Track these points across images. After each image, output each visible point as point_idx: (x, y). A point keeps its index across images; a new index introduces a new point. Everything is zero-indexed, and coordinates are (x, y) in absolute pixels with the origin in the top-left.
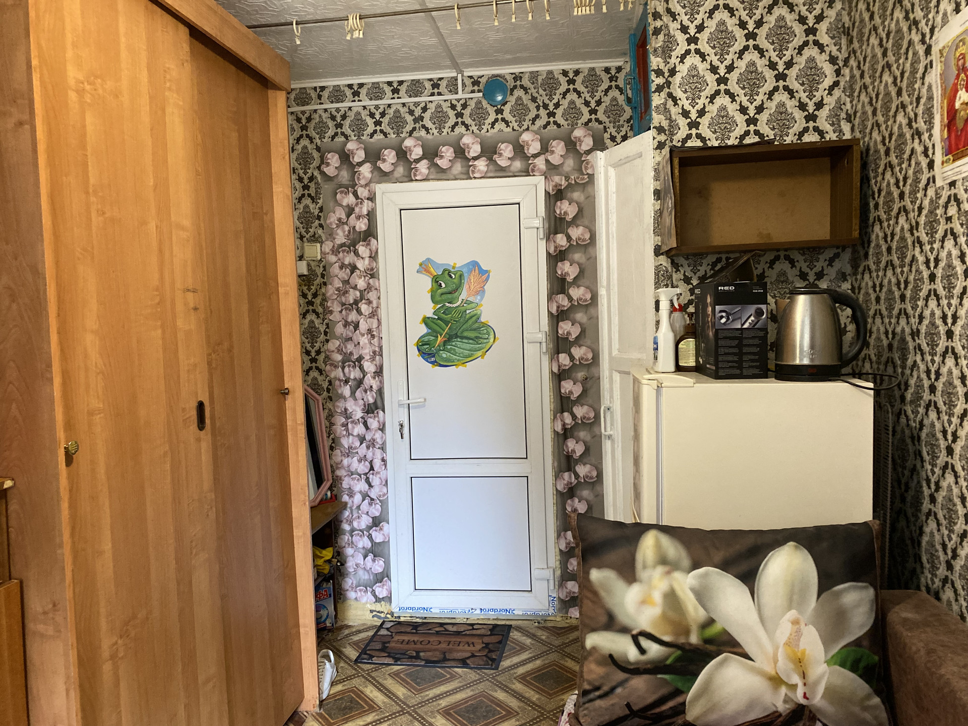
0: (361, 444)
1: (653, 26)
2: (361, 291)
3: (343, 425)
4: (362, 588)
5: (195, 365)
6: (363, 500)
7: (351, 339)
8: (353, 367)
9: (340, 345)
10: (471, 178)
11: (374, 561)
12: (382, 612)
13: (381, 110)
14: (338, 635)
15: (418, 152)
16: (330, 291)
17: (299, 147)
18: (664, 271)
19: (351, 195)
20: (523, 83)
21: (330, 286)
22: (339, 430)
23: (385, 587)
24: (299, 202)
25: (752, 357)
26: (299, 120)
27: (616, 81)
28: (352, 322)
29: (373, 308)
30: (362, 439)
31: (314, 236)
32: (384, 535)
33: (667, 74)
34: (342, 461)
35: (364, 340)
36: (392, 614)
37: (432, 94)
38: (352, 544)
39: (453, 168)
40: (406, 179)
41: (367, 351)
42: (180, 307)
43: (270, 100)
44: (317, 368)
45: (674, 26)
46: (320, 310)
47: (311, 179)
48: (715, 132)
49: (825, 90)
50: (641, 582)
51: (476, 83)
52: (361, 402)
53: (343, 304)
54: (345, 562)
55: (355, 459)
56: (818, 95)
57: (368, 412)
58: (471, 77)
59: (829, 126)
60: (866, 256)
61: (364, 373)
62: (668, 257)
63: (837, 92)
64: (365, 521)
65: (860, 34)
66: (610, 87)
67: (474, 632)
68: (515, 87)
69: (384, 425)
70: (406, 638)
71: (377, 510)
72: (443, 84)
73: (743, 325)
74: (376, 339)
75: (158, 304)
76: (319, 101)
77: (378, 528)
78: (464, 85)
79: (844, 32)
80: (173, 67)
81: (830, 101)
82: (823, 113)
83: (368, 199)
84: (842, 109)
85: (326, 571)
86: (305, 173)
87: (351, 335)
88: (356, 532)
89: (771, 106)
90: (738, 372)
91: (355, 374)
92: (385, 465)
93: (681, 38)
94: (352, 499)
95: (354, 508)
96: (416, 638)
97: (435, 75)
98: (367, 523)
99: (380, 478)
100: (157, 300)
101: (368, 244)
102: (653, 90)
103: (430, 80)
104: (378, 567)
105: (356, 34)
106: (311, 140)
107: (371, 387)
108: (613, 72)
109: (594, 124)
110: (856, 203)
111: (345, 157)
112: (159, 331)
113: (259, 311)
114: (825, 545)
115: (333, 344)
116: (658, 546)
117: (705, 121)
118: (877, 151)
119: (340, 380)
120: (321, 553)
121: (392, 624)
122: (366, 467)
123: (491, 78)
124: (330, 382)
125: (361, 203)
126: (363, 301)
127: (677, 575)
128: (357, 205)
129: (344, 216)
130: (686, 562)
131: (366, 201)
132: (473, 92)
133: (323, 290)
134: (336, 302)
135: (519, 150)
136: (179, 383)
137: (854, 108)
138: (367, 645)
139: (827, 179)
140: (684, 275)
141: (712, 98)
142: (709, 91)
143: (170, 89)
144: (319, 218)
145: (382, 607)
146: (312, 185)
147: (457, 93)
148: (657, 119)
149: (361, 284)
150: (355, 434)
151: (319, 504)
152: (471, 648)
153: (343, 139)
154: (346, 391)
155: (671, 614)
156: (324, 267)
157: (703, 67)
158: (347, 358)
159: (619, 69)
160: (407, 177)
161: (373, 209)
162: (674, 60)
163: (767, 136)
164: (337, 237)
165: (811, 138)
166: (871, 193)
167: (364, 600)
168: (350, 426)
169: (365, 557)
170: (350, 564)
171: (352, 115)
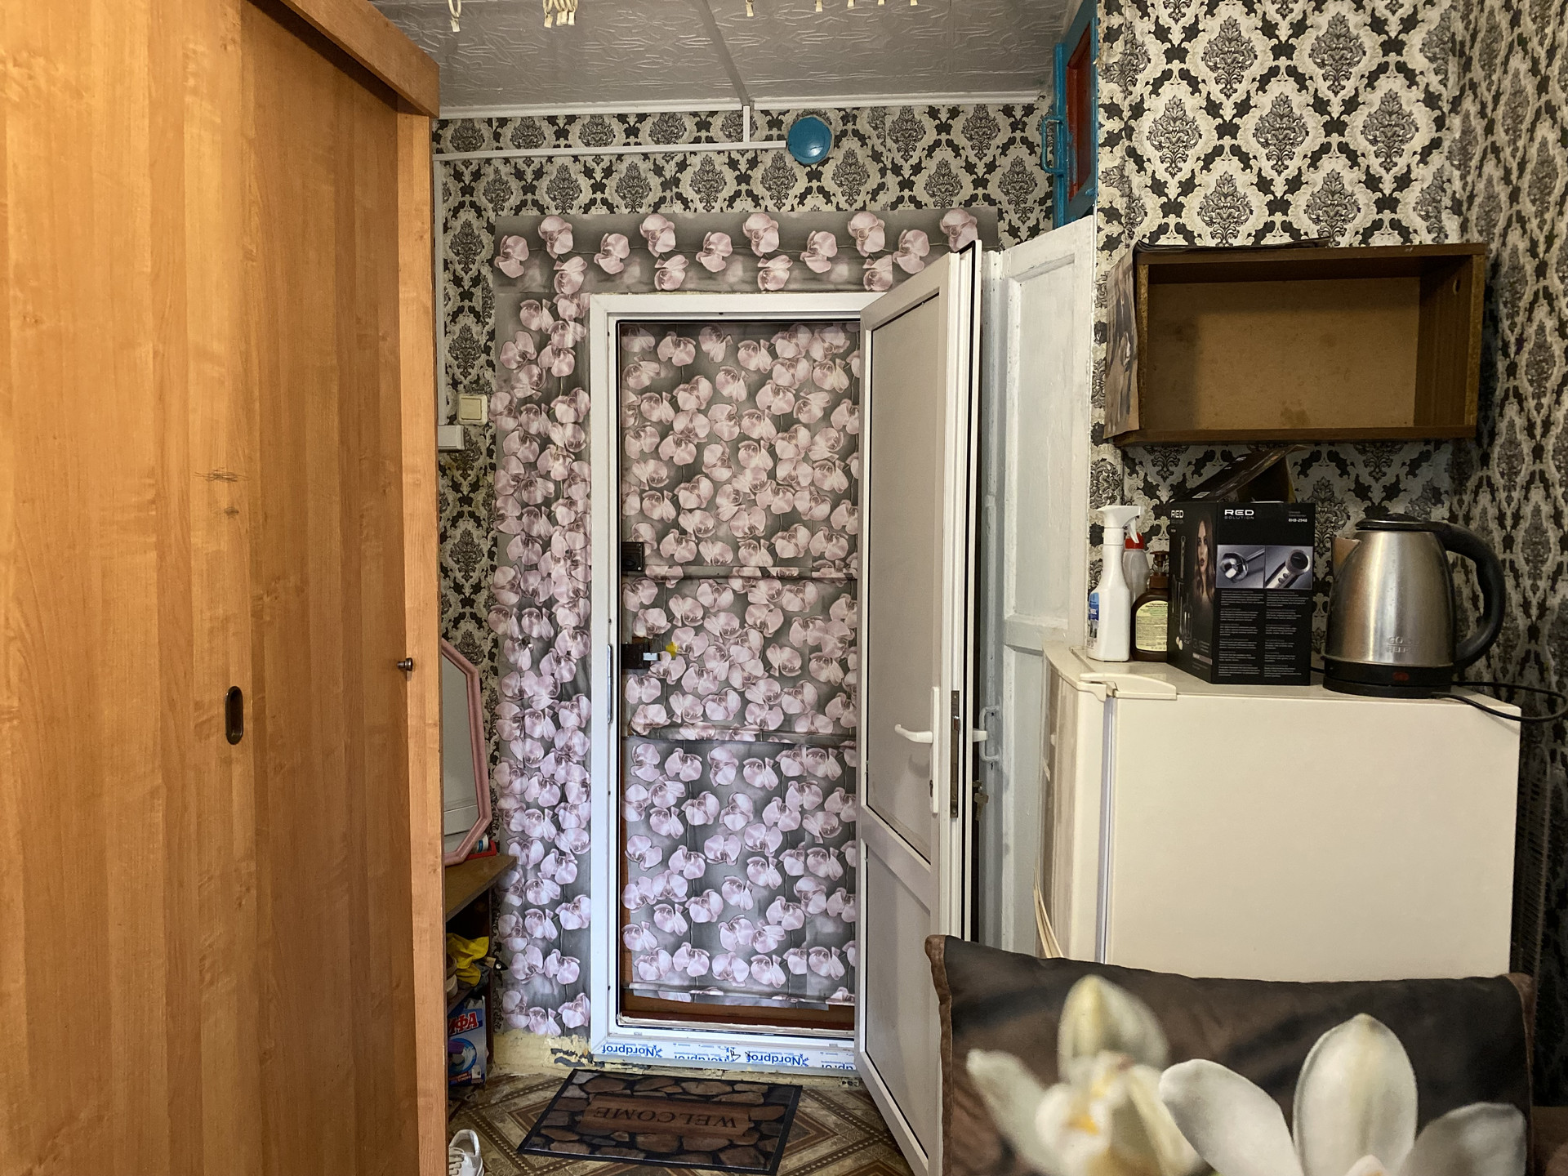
0: (546, 754)
1: (1105, 25)
2: (556, 483)
3: (515, 719)
4: (538, 1009)
5: (227, 619)
6: (546, 854)
7: (535, 567)
8: (537, 616)
9: (515, 578)
10: (759, 291)
11: (561, 962)
12: (573, 1053)
13: (605, 164)
14: (493, 1094)
15: (667, 241)
16: (502, 480)
17: (457, 225)
18: (1108, 471)
19: (545, 311)
20: (858, 127)
21: (502, 472)
22: (508, 727)
23: (580, 1009)
24: (454, 320)
25: (1284, 645)
26: (458, 176)
27: (1023, 131)
28: (540, 536)
29: (576, 513)
30: (548, 746)
31: (477, 382)
32: (580, 917)
33: (1126, 114)
34: (511, 782)
35: (559, 570)
36: (590, 1057)
37: (697, 140)
38: (522, 931)
39: (729, 272)
40: (645, 288)
41: (563, 589)
42: (198, 508)
43: (400, 133)
44: (474, 616)
45: (1143, 27)
46: (483, 513)
47: (476, 281)
48: (1210, 223)
49: (1415, 153)
50: (1068, 1082)
51: (775, 123)
52: (549, 680)
53: (524, 505)
54: (511, 963)
55: (535, 780)
56: (1402, 163)
57: (560, 698)
58: (766, 113)
59: (1419, 219)
60: (1485, 460)
61: (557, 629)
62: (1116, 446)
63: (1437, 159)
64: (547, 892)
65: (1490, 53)
66: (1012, 141)
67: (737, 1098)
68: (844, 133)
69: (589, 721)
70: (614, 1105)
71: (570, 873)
72: (717, 122)
73: (1267, 583)
74: (580, 569)
75: (153, 502)
76: (496, 145)
77: (570, 905)
78: (753, 126)
79: (1453, 50)
80: (201, 48)
81: (1423, 175)
82: (1411, 196)
83: (576, 320)
84: (1444, 191)
85: (474, 982)
86: (466, 270)
87: (535, 558)
88: (532, 910)
89: (1316, 179)
90: (1254, 671)
91: (539, 628)
92: (588, 794)
93: (1155, 48)
94: (526, 851)
95: (529, 867)
96: (629, 1106)
97: (703, 106)
98: (552, 895)
99: (578, 816)
100: (150, 495)
101: (573, 401)
102: (1101, 141)
103: (695, 114)
104: (569, 973)
105: (562, 19)
106: (479, 211)
107: (569, 653)
108: (1018, 113)
109: (981, 205)
110: (1474, 362)
111: (538, 245)
112: (152, 556)
113: (362, 516)
114: (1429, 1021)
115: (504, 575)
116: (1102, 1009)
117: (1193, 202)
118: (1517, 268)
119: (512, 638)
120: (467, 948)
121: (589, 1076)
122: (554, 795)
123: (802, 115)
124: (496, 643)
125: (563, 327)
126: (561, 501)
127: (1140, 1073)
128: (555, 329)
129: (531, 349)
130: (1157, 1047)
131: (572, 324)
132: (769, 138)
133: (490, 478)
134: (511, 501)
135: (847, 244)
136: (192, 655)
137: (1469, 188)
138: (544, 1116)
139: (1412, 317)
140: (1145, 480)
141: (1208, 161)
142: (1203, 147)
143: (195, 91)
144: (487, 350)
145: (574, 1044)
146: (478, 292)
147: (741, 140)
148: (1106, 195)
149: (558, 469)
150: (537, 735)
151: (468, 858)
152: (729, 1130)
153: (535, 212)
154: (524, 659)
155: (1128, 1153)
156: (493, 437)
157: (1193, 104)
158: (527, 601)
159: (1029, 110)
160: (646, 284)
161: (583, 338)
162: (1140, 89)
163: (1306, 234)
164: (518, 385)
165: (1385, 239)
166: (1500, 344)
167: (541, 1030)
168: (527, 720)
169: (546, 954)
170: (520, 966)
171: (552, 171)
